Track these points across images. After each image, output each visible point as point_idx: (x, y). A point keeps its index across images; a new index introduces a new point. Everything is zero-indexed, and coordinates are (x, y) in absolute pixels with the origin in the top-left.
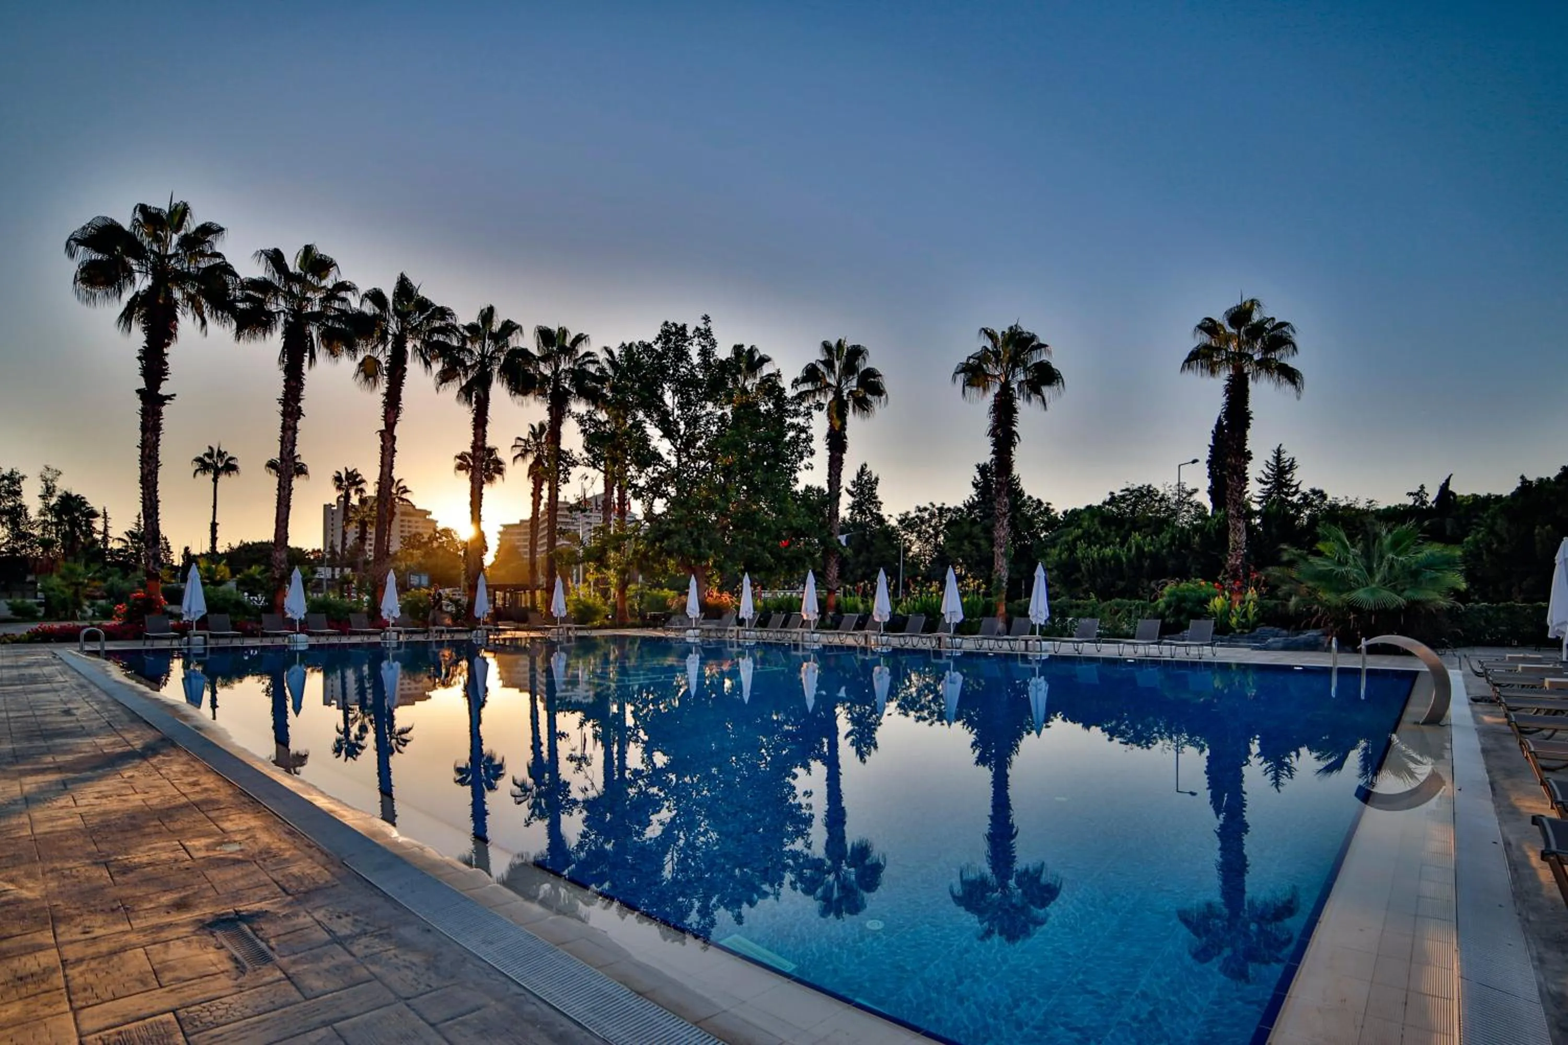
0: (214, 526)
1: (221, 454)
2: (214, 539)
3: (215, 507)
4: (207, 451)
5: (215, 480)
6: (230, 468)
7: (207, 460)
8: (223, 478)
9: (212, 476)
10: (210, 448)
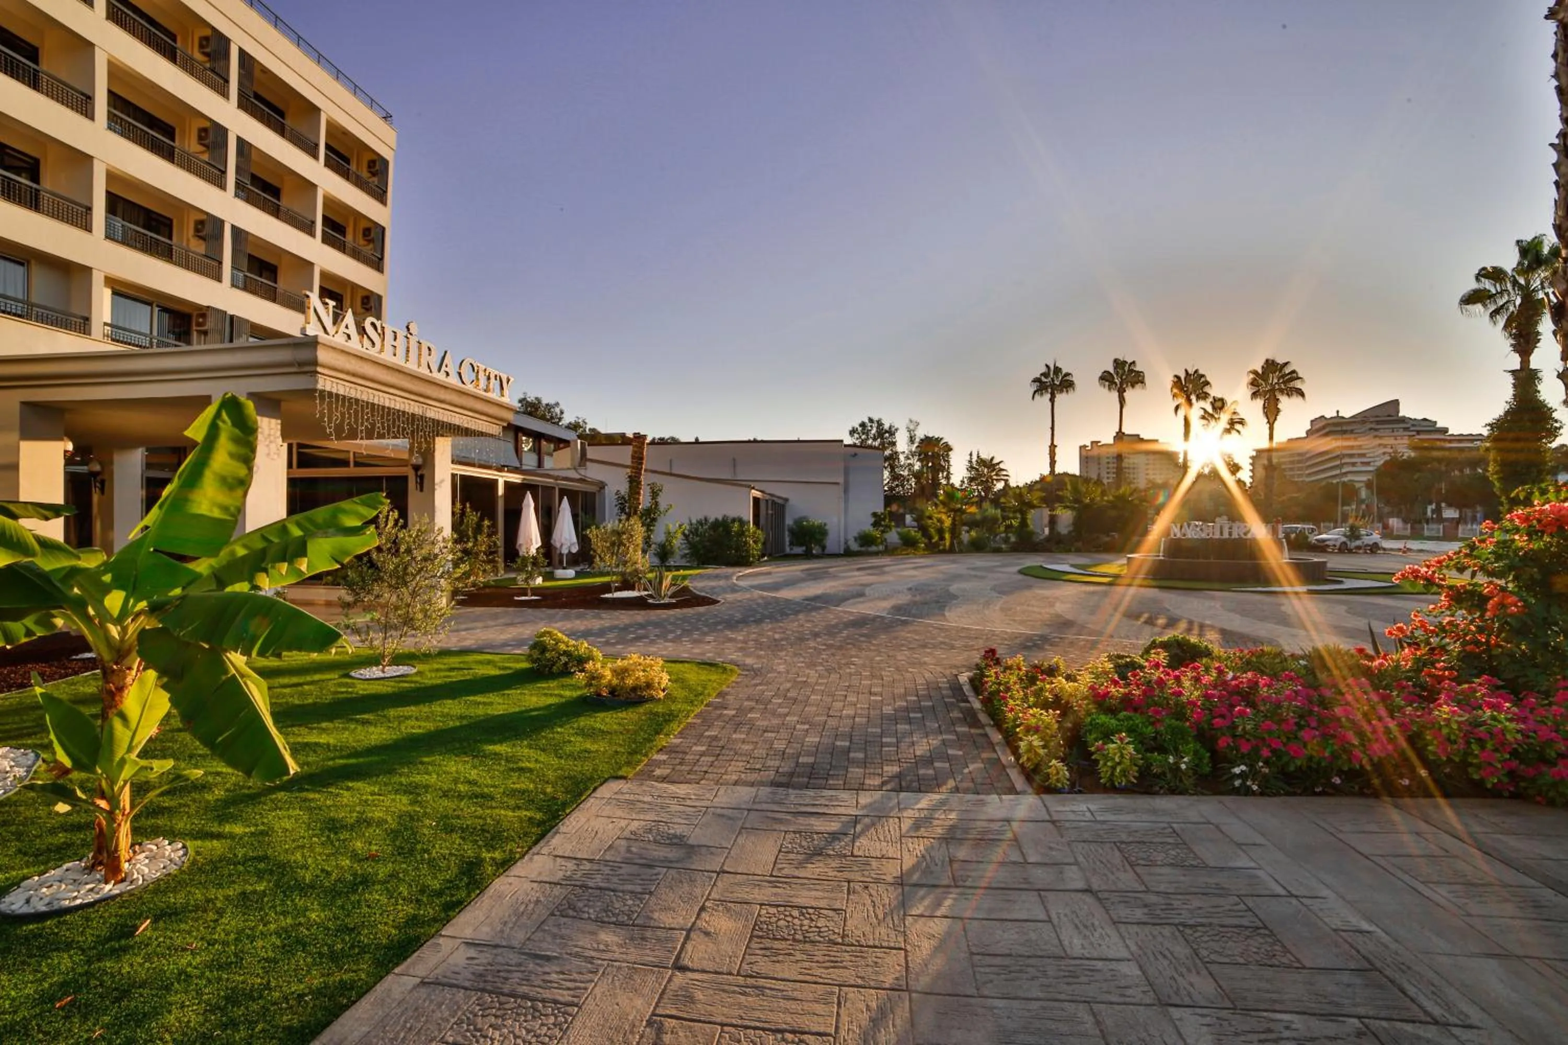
0: (1053, 447)
1: (1057, 370)
2: (1053, 463)
3: (1053, 429)
4: (1044, 370)
5: (1052, 400)
6: (1067, 384)
7: (1044, 379)
8: (1059, 398)
9: (1049, 396)
10: (1047, 366)
